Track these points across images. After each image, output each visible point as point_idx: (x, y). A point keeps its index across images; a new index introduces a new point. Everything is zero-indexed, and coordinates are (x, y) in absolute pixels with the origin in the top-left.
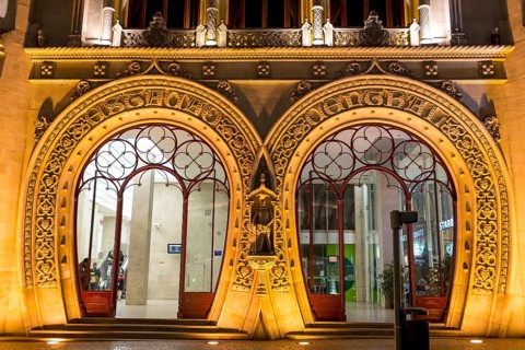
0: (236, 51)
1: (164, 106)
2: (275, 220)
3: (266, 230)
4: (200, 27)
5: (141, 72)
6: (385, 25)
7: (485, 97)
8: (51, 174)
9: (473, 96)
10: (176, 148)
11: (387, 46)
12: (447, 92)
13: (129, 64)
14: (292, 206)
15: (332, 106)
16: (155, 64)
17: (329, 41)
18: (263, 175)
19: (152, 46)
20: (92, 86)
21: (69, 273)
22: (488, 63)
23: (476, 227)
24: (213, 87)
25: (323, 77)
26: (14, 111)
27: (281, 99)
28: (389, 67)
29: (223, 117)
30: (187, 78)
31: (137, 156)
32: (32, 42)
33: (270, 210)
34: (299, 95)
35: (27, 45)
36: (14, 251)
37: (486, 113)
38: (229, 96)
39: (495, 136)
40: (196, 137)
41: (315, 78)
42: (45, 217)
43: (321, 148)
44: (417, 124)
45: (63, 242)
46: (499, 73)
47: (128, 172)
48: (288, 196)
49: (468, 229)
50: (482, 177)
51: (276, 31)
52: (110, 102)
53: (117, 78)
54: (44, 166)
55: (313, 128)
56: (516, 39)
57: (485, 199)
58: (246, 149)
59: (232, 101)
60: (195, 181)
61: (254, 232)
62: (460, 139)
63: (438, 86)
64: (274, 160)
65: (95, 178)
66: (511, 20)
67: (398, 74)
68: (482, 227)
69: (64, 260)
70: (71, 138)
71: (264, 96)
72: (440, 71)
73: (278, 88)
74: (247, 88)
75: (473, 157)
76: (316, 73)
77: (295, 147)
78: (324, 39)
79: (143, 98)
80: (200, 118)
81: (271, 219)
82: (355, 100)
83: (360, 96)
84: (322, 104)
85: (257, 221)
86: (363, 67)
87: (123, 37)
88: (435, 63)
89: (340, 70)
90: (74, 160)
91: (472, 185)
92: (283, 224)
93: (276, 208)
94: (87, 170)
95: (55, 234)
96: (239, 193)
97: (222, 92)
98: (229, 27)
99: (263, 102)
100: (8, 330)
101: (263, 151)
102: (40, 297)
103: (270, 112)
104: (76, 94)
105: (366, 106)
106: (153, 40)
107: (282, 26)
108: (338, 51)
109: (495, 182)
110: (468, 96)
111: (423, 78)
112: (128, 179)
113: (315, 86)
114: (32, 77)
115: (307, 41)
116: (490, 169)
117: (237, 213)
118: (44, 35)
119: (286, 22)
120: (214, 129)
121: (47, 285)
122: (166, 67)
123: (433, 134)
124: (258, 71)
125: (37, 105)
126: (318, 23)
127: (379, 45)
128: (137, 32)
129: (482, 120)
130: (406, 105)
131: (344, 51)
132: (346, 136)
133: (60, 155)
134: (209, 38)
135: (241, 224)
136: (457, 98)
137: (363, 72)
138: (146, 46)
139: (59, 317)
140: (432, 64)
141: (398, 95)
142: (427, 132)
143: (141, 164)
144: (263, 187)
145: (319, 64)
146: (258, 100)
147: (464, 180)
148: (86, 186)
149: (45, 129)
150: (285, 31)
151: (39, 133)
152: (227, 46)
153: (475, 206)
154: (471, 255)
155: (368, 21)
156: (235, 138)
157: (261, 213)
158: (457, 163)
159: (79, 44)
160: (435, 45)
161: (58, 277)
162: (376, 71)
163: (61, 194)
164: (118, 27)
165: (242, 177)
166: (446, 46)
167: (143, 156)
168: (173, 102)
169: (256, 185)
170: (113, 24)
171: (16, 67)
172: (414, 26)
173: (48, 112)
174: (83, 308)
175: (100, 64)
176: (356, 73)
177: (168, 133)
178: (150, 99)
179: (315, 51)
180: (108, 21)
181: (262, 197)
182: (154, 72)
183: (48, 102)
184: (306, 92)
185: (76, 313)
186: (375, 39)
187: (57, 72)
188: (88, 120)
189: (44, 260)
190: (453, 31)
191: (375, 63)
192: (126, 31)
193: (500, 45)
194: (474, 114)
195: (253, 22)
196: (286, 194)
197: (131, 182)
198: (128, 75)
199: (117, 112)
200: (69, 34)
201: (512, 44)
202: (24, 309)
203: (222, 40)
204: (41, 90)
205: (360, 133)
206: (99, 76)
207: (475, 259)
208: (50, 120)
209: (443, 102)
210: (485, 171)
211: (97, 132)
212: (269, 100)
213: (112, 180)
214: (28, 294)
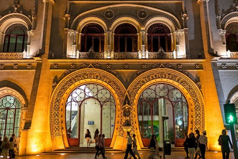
0: (117, 60)
1: (94, 78)
2: (131, 115)
3: (128, 118)
4: (105, 52)
5: (86, 67)
6: (165, 51)
7: (197, 75)
8: (58, 101)
9: (193, 75)
10: (98, 91)
11: (166, 59)
12: (185, 74)
13: (82, 64)
14: (136, 110)
15: (149, 78)
16: (91, 64)
17: (147, 57)
18: (127, 101)
19: (90, 59)
20: (71, 72)
21: (64, 133)
22: (198, 64)
23: (194, 117)
24: (110, 72)
25: (145, 69)
26: (46, 80)
27: (132, 76)
28: (166, 65)
29: (114, 82)
30: (101, 69)
31: (85, 94)
32: (50, 57)
33: (129, 112)
34: (138, 75)
35: (49, 59)
36: (47, 126)
37: (197, 81)
38: (115, 75)
39: (200, 88)
40: (104, 88)
41: (143, 69)
42: (56, 115)
43: (145, 91)
44: (176, 83)
45: (62, 123)
46: (201, 68)
47: (82, 99)
48: (135, 107)
49: (192, 117)
50: (196, 101)
51: (130, 53)
52: (76, 77)
53: (79, 69)
54: (55, 98)
55: (142, 85)
56: (206, 57)
57: (197, 108)
58: (121, 92)
59: (116, 77)
60: (104, 102)
61: (124, 119)
62: (189, 89)
63: (182, 72)
64: (130, 96)
65: (71, 102)
66: (205, 51)
67: (169, 68)
68: (196, 117)
69: (63, 129)
70: (64, 88)
71: (126, 75)
72: (182, 67)
73: (131, 72)
74: (121, 72)
75: (193, 94)
76: (143, 67)
77: (137, 91)
78: (145, 56)
79: (87, 75)
80: (106, 82)
81: (129, 115)
82: (156, 76)
83: (157, 75)
84: (145, 77)
85: (125, 116)
86: (158, 66)
87: (80, 55)
88: (181, 64)
89: (151, 67)
90: (65, 95)
91: (193, 104)
92: (133, 116)
93: (131, 111)
94: (69, 99)
95: (60, 120)
96: (119, 106)
97: (113, 74)
98: (115, 52)
99: (126, 77)
100: (46, 151)
101: (127, 93)
102: (56, 140)
103: (129, 80)
104: (65, 74)
105: (159, 78)
106: (90, 57)
107: (132, 51)
108: (150, 60)
109: (200, 102)
110: (191, 75)
111: (177, 69)
112: (82, 101)
113: (143, 72)
114: (50, 69)
115: (140, 57)
116: (198, 98)
117: (118, 113)
118: (54, 55)
119: (133, 50)
120: (110, 85)
121: (58, 137)
122: (95, 66)
123: (181, 87)
124: (124, 67)
125: (53, 78)
126: (143, 51)
127: (163, 59)
128: (84, 53)
129: (196, 83)
130: (172, 77)
131: (152, 60)
132: (153, 87)
133: (60, 94)
134: (108, 55)
135: (120, 116)
136: (188, 76)
137: (158, 67)
138: (88, 59)
139: (62, 147)
140: (180, 65)
141: (169, 74)
142: (179, 86)
143: (86, 97)
144: (127, 105)
145: (144, 64)
146: (125, 76)
147: (191, 102)
148: (69, 104)
149: (55, 86)
150: (133, 53)
151: (54, 87)
152: (114, 59)
153: (194, 110)
154: (193, 126)
155: (160, 50)
156: (118, 89)
157: (126, 113)
158: (188, 96)
159: (66, 58)
160: (181, 59)
161: (61, 134)
162: (162, 67)
163: (61, 107)
164: (78, 52)
165: (120, 101)
166: (184, 59)
167: (87, 94)
168: (97, 77)
169: (125, 104)
170: (76, 51)
171: (46, 66)
172: (175, 52)
173: (56, 80)
174: (69, 144)
175: (73, 64)
176: (156, 68)
177: (95, 86)
178: (89, 76)
179: (142, 60)
180: (75, 50)
181: (127, 108)
182: (91, 67)
183: (56, 77)
184: (140, 74)
185: (67, 146)
186: (161, 56)
187: (59, 67)
188: (69, 82)
189: (57, 129)
190: (187, 54)
191: (162, 64)
192: (81, 53)
193: (201, 59)
194: (193, 81)
195: (122, 50)
196: (134, 106)
197: (83, 103)
198: (82, 68)
199: (79, 80)
200: (63, 55)
201: (205, 59)
202: (51, 144)
203: (112, 56)
204: (54, 73)
205: (158, 86)
206: (73, 68)
207: (194, 127)
208: (57, 83)
209: (184, 77)
210: (197, 99)
211: (72, 87)
212: (128, 76)
213: (77, 102)
214: (52, 139)
